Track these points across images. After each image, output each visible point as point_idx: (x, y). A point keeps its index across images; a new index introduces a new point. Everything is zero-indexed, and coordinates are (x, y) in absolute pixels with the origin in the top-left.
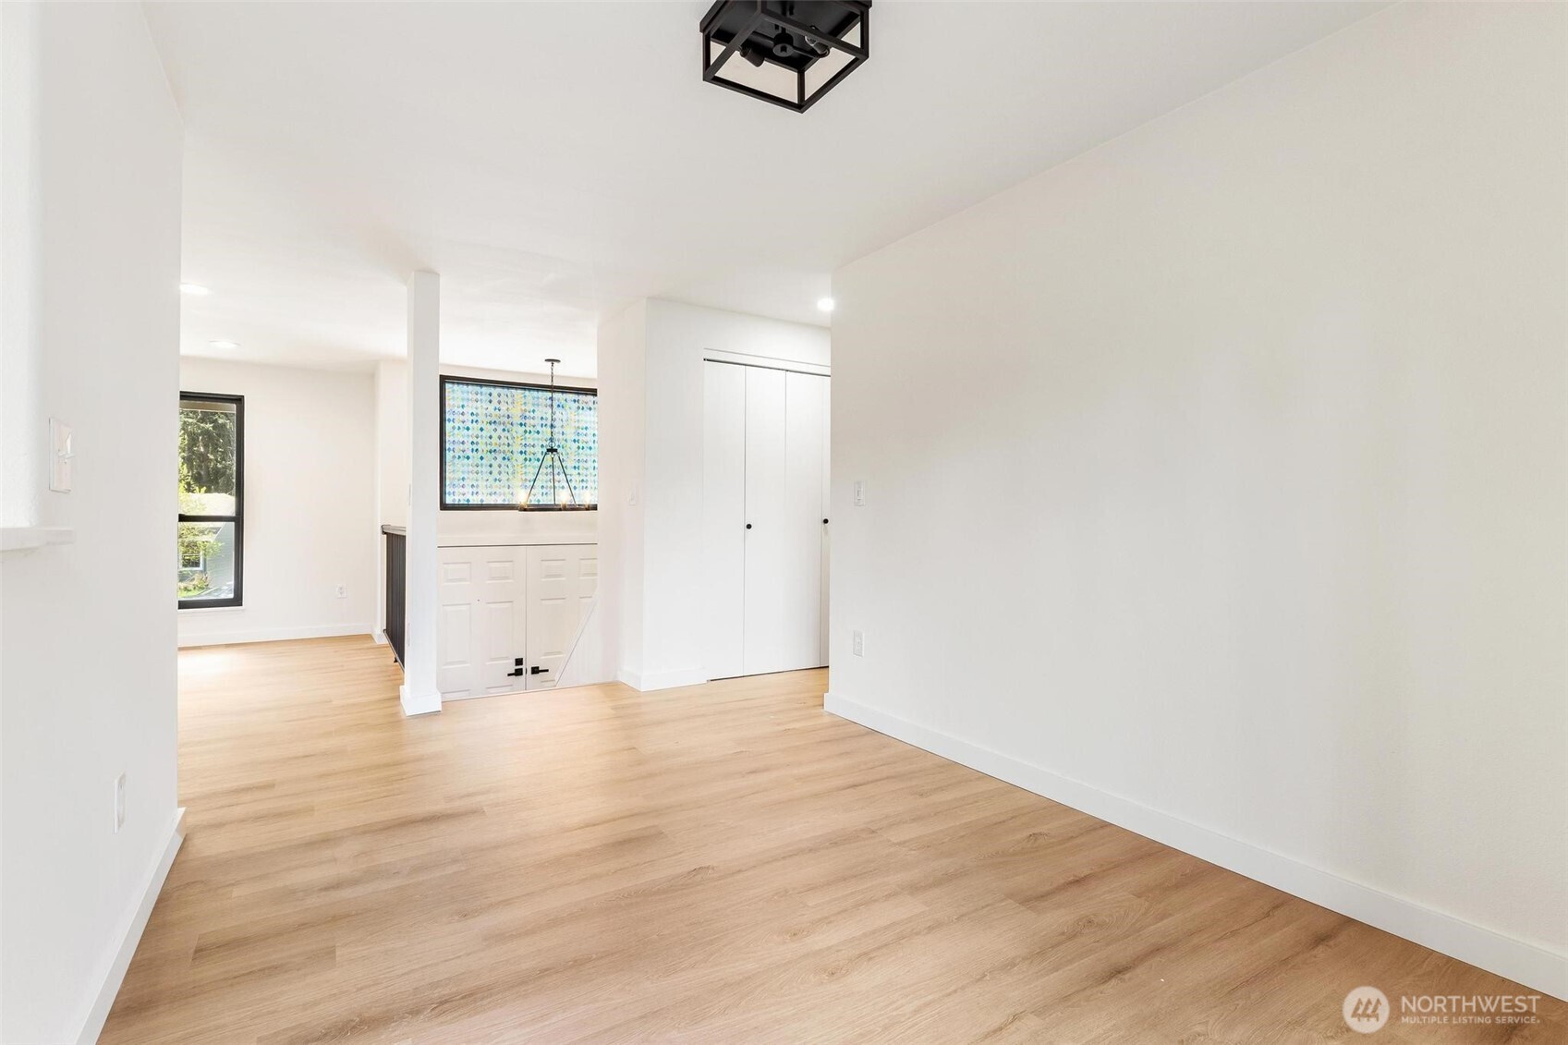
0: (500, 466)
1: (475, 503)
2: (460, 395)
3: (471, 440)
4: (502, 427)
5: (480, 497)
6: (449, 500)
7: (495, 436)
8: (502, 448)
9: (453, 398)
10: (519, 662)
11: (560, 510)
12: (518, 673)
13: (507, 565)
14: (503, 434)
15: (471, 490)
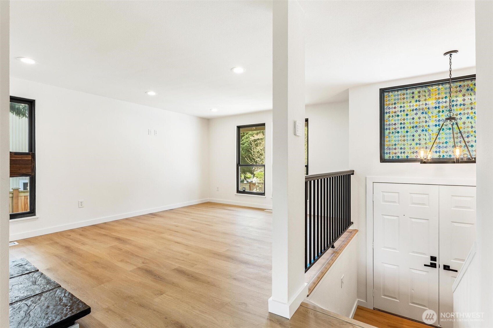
0: (420, 135)
1: (403, 158)
2: (393, 97)
3: (400, 122)
4: (421, 111)
5: (406, 155)
6: (387, 157)
7: (416, 117)
8: (421, 124)
9: (389, 100)
10: (433, 258)
11: (454, 162)
12: (433, 265)
13: (424, 196)
14: (422, 116)
15: (400, 151)
